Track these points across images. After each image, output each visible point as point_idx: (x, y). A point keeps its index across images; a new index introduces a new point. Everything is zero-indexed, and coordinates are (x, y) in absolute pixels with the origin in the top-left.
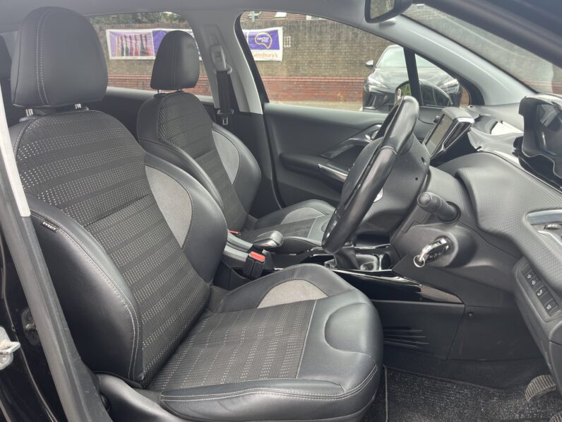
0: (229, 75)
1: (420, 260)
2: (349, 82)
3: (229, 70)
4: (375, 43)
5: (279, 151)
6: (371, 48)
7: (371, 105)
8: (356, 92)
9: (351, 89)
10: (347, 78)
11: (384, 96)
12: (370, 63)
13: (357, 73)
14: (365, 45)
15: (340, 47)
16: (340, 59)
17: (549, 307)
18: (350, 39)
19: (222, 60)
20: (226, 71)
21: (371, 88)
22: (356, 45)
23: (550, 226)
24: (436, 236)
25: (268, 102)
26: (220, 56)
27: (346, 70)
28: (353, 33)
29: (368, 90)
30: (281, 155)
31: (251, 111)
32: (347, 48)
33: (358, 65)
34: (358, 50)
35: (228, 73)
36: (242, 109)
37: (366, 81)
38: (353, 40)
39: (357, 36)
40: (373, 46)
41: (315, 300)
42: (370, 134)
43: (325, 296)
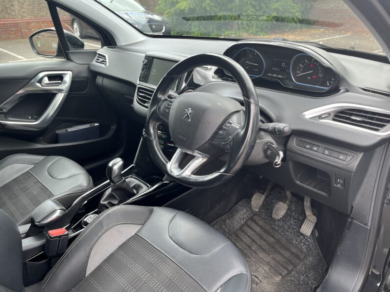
1: (278, 163)
17: (341, 157)
23: (323, 116)
41: (136, 234)
42: (40, 81)
43: (140, 226)
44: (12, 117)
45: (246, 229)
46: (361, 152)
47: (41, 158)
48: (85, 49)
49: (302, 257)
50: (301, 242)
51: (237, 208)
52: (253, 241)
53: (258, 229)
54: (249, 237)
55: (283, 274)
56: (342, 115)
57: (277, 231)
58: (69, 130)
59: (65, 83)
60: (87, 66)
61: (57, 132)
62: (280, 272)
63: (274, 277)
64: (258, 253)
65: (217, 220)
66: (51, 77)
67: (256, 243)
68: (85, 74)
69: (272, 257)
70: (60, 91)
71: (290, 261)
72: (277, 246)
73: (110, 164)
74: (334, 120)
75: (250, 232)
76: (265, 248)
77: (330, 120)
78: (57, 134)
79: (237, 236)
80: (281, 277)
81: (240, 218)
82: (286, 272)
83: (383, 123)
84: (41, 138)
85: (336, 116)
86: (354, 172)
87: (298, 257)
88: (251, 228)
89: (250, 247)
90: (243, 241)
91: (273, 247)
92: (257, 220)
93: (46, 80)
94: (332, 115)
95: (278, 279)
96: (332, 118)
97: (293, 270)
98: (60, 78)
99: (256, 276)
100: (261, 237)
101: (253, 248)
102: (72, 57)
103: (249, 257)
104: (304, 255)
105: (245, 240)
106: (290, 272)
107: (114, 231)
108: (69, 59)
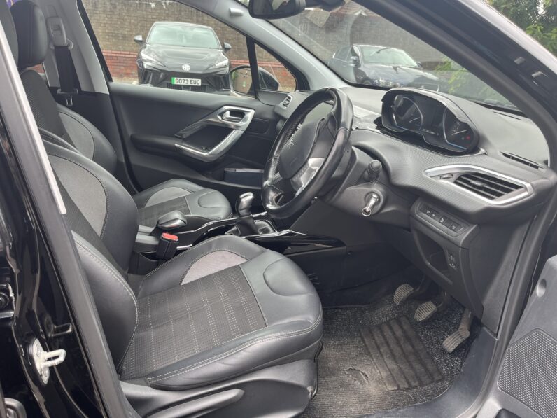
0: (69, 51)
1: (368, 210)
2: (113, 56)
3: (69, 45)
4: (137, 17)
5: (130, 132)
6: (132, 21)
7: (147, 83)
8: (122, 68)
9: (116, 64)
10: (110, 51)
11: (160, 74)
12: (139, 38)
13: (120, 47)
14: (126, 17)
15: (97, 17)
16: (100, 31)
17: (454, 227)
18: (108, 10)
19: (62, 34)
20: (67, 46)
21: (146, 65)
22: (117, 16)
23: (444, 176)
24: (366, 193)
25: (112, 81)
26: (59, 28)
27: (108, 43)
28: (111, 4)
29: (143, 67)
30: (131, 136)
31: (97, 91)
32: (106, 19)
33: (121, 38)
34: (119, 23)
35: (69, 48)
36: (84, 88)
37: (139, 56)
38: (111, 11)
39: (115, 7)
40: (135, 20)
41: (238, 266)
42: (221, 115)
43: (245, 261)
44: (189, 144)
45: (386, 328)
46: (474, 224)
47: (200, 188)
48: (279, 90)
49: (436, 378)
50: (445, 361)
51: (384, 301)
52: (387, 343)
53: (399, 333)
54: (384, 337)
55: (401, 387)
56: (466, 179)
57: (421, 341)
58: (238, 170)
59: (245, 121)
60: (272, 107)
61: (225, 169)
62: (399, 383)
63: (387, 384)
64: (385, 357)
65: (352, 306)
66: (233, 113)
67: (388, 346)
68: (269, 116)
69: (399, 367)
70: (237, 127)
71: (418, 378)
72: (412, 358)
73: (241, 196)
74: (455, 182)
75: (388, 333)
76: (397, 354)
77: (451, 181)
78: (224, 172)
79: (371, 332)
80: (396, 388)
81: (383, 314)
82: (406, 386)
83: (500, 192)
84: (210, 173)
85: (459, 178)
86: (460, 245)
87: (431, 376)
88: (391, 328)
89: (378, 348)
90: (374, 339)
91: (406, 357)
92: (403, 323)
93: (227, 114)
94: (455, 177)
95: (391, 388)
96: (453, 181)
97: (416, 387)
98: (242, 114)
99: (366, 375)
100: (398, 343)
101: (382, 350)
102: (260, 96)
103: (371, 357)
104: (440, 377)
105: (376, 338)
106: (411, 388)
107: (219, 254)
108: (256, 98)
